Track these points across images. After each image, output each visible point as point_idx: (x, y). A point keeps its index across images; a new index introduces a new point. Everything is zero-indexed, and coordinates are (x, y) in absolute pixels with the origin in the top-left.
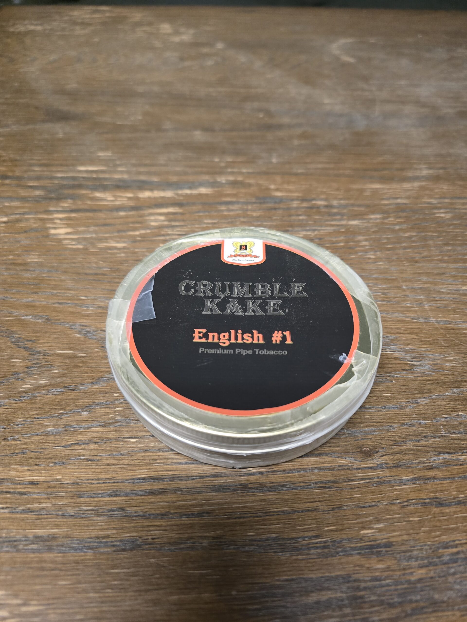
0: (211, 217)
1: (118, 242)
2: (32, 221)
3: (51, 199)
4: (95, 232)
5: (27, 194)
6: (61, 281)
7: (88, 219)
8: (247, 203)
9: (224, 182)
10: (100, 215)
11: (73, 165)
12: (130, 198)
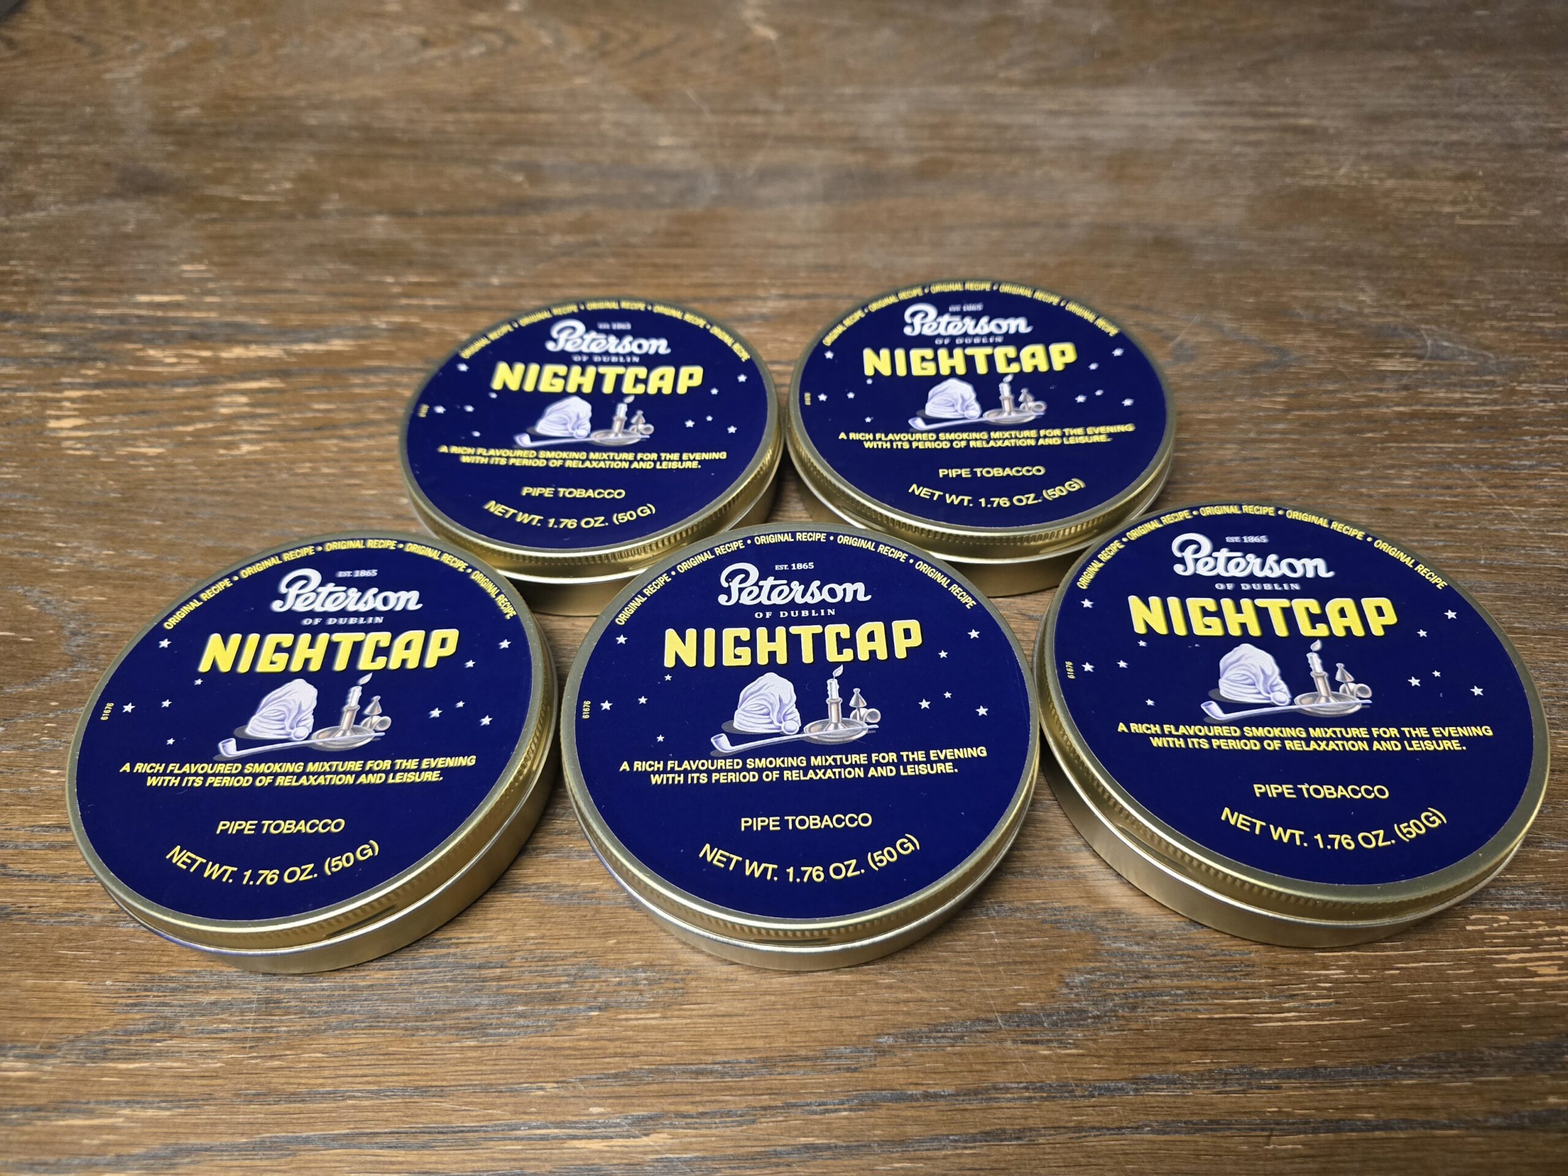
0: (328, 399)
1: (151, 446)
2: (26, 403)
3: (71, 360)
4: (121, 426)
5: (34, 350)
6: (38, 514)
7: (118, 401)
8: (402, 371)
9: (384, 326)
10: (142, 392)
11: (132, 292)
12: (203, 360)
